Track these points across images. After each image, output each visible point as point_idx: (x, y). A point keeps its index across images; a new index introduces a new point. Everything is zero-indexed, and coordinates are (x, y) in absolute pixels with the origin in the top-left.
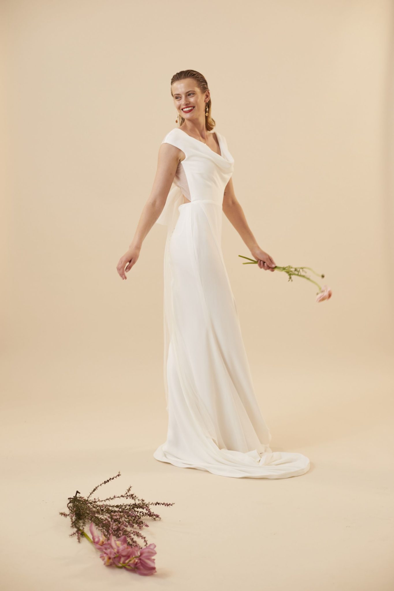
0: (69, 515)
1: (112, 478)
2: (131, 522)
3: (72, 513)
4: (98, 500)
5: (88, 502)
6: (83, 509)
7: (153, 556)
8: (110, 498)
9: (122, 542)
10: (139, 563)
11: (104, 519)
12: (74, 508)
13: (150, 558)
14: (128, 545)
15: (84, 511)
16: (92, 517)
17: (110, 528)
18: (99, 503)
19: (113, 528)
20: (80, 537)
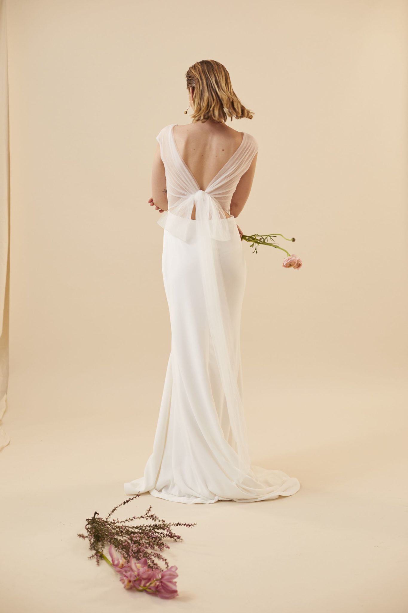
0: (87, 537)
1: (131, 498)
2: (151, 543)
3: (90, 534)
4: (117, 521)
5: (106, 523)
6: (102, 531)
7: (175, 578)
8: (130, 518)
9: (142, 564)
10: (160, 586)
11: (124, 541)
12: (92, 530)
13: (172, 580)
14: (148, 567)
15: (103, 533)
16: (111, 539)
17: (129, 550)
18: (118, 525)
19: (133, 550)
20: (99, 559)
